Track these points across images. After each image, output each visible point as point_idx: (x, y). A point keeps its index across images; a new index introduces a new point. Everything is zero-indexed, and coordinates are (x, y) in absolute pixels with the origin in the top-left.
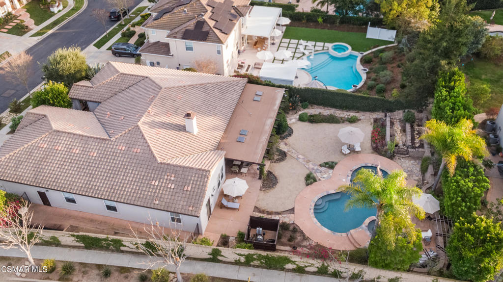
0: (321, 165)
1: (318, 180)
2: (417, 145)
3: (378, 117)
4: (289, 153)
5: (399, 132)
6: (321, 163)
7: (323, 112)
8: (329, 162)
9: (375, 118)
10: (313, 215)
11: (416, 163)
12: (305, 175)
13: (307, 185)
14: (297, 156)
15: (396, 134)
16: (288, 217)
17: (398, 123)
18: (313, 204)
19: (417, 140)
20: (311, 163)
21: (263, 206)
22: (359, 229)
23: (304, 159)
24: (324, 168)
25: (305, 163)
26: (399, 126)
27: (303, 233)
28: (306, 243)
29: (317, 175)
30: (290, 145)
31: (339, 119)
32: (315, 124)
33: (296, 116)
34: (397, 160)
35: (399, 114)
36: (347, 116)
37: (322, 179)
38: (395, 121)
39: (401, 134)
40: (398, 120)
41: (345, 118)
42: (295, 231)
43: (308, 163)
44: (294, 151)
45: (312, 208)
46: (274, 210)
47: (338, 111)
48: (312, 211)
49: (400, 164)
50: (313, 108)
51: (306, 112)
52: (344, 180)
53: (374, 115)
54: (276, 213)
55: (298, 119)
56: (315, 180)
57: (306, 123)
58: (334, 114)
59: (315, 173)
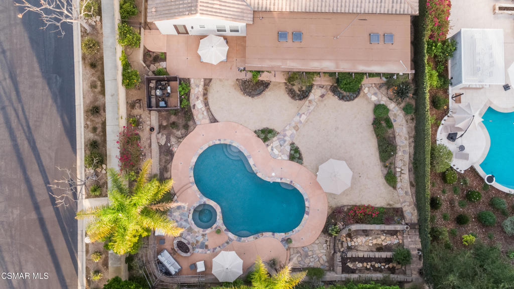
0: (292, 144)
1: (267, 143)
2: (350, 265)
3: (405, 214)
4: (307, 102)
5: (375, 242)
6: (297, 144)
7: (400, 136)
8: (300, 154)
9: (404, 209)
10: (211, 144)
11: (322, 262)
12: (271, 127)
13: (255, 132)
14: (304, 113)
15: (371, 238)
16: (203, 118)
17: (396, 241)
18: (228, 142)
19: (360, 265)
20: (295, 132)
21: (214, 88)
22: (199, 194)
23: (300, 122)
24: (288, 148)
25: (293, 124)
26: (389, 242)
27: (186, 135)
28: (173, 140)
29: (275, 142)
30: (322, 101)
31: (390, 161)
32: (371, 128)
33: (384, 100)
34: (323, 239)
35: (413, 243)
36: (398, 170)
37: (269, 148)
38: (400, 237)
39: (371, 245)
40: (401, 242)
41: (395, 168)
42: (186, 127)
43: (294, 128)
44: (312, 108)
45: (222, 142)
46: (210, 101)
47: (410, 157)
48: (218, 142)
49: (317, 242)
50: (407, 121)
51: (395, 112)
52: (273, 174)
53: (410, 208)
54: (206, 104)
55: (378, 103)
56: (265, 140)
57: (371, 117)
58: (400, 153)
59: (278, 139)
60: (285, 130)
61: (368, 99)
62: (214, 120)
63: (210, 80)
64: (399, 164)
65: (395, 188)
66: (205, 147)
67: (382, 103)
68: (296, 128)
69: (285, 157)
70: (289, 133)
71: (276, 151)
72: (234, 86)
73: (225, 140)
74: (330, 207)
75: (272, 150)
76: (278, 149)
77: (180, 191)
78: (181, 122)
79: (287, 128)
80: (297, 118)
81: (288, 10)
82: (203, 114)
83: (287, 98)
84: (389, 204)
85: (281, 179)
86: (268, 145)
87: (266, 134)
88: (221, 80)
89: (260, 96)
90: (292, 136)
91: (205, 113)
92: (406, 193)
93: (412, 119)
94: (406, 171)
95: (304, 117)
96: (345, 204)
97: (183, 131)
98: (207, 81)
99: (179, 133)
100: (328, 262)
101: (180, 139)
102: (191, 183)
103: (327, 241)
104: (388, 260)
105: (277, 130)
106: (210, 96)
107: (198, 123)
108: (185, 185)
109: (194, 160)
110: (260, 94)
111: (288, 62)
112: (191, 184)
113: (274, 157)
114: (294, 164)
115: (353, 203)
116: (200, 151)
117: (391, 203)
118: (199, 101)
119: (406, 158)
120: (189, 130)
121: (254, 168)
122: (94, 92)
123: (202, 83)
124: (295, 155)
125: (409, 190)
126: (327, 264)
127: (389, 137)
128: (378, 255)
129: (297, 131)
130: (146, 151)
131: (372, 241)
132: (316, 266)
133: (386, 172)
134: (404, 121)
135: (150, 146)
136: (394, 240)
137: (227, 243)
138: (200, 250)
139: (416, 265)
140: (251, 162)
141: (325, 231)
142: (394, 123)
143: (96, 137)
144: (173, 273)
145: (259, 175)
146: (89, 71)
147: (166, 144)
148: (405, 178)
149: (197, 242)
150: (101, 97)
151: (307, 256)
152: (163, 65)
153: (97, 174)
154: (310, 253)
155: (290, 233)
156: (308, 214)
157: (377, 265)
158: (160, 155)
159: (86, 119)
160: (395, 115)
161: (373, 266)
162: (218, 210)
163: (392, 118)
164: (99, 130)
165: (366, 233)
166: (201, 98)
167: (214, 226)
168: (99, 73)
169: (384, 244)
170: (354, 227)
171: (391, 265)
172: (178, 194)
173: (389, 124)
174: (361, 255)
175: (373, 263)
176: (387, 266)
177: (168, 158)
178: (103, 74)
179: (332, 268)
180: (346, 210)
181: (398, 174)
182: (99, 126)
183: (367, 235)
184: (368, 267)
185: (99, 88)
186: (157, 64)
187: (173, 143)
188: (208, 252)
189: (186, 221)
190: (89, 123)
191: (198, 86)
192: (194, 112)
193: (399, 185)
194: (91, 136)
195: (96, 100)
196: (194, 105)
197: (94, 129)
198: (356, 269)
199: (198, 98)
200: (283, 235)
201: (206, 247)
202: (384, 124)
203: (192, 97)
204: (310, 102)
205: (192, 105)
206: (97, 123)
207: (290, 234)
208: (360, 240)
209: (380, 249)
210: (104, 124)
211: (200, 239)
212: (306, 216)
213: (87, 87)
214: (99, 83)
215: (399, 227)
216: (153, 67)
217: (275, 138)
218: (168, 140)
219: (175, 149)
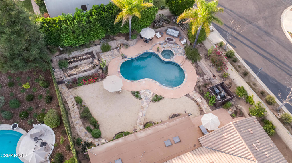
0: (141, 99)
1: (155, 95)
2: (89, 56)
3: (66, 87)
4: (142, 123)
5: (79, 69)
6: (138, 100)
7: (80, 125)
8: (135, 96)
9: (67, 89)
10: (182, 84)
11: (103, 55)
12: (156, 103)
13: (163, 98)
14: (142, 116)
15: (82, 70)
16: (193, 95)
18: (175, 88)
19: (84, 57)
21: (196, 111)
22: (175, 61)
23: (142, 112)
24: (142, 96)
25: (145, 109)
26: (71, 71)
27: (197, 84)
28: (201, 80)
31: (82, 110)
32: (99, 123)
33: (96, 141)
34: (107, 64)
35: (58, 74)
36: (76, 107)
37: (152, 93)
38: (67, 75)
39: (81, 67)
40: (65, 73)
41: (78, 107)
42: (199, 87)
43: (144, 107)
44: (138, 121)
45: (177, 87)
46: (195, 104)
48: (179, 86)
49: (109, 62)
50: (78, 135)
51: (87, 138)
52: (144, 82)
53: (64, 91)
54: (195, 101)
55: (100, 139)
57: (101, 129)
58: (78, 115)
59: (149, 99)
60: (148, 104)
61: (107, 139)
62: (187, 95)
63: (201, 114)
64: (76, 110)
65: (75, 98)
66: (184, 82)
68: (142, 108)
69: (141, 92)
70: (145, 104)
71: (148, 93)
73: (177, 89)
75: (150, 93)
77: (184, 61)
78: (202, 88)
79: (147, 106)
80: (144, 112)
82: (195, 97)
85: (139, 81)
87: (157, 99)
88: (196, 116)
90: (143, 103)
92: (68, 97)
93: (75, 138)
94: (71, 108)
95: (141, 114)
96: (100, 82)
97: (199, 85)
99: (201, 84)
101: (199, 82)
105: (152, 103)
106: (197, 106)
107: (195, 92)
108: (184, 63)
109: (186, 75)
111: (166, 127)
112: (181, 64)
113: (147, 90)
114: (135, 90)
115: (96, 83)
116: (185, 79)
117: (75, 90)
118: (200, 102)
119: (72, 115)
120: (196, 87)
121: (155, 81)
122: (252, 82)
123: (204, 111)
124: (137, 95)
125: (66, 99)
126: (100, 55)
127: (86, 122)
128: (76, 64)
129: (141, 106)
130: (211, 68)
132: (106, 53)
133: (83, 104)
134: (80, 134)
135: (210, 71)
136: (69, 73)
137: (152, 48)
138: (162, 42)
140: (158, 84)
141: (107, 67)
142: (86, 131)
143: (237, 64)
144: (169, 29)
145: (151, 79)
146: (261, 90)
147: (204, 77)
148: (71, 103)
149: (165, 45)
150: (248, 81)
151: (112, 55)
152: (230, 112)
153: (225, 50)
154: (110, 57)
155: (124, 61)
156: (118, 72)
157: (75, 59)
158: (203, 72)
159: (246, 69)
160: (86, 136)
161: (77, 58)
162: (163, 58)
163: (88, 133)
164: (237, 68)
165: (85, 71)
166: (200, 104)
167: (161, 52)
168: (257, 91)
169: (74, 70)
170: (93, 71)
172: (185, 59)
173: (89, 129)
174: (85, 60)
177: (199, 72)
180: (99, 79)
181: (75, 105)
182: (239, 69)
184: (80, 57)
185: (251, 84)
186: (233, 111)
188: (158, 42)
189: (175, 50)
190: (244, 69)
191: (206, 109)
192: (200, 96)
193: (73, 99)
194: (239, 64)
195: (249, 79)
196: (201, 99)
197: (239, 67)
198: (85, 55)
199: (202, 103)
200: (127, 60)
201: (160, 44)
202: (92, 127)
203: (205, 102)
205: (203, 98)
206: (241, 70)
208: (87, 67)
209: (76, 67)
210: (237, 71)
211: (164, 46)
212: (119, 70)
213: (257, 83)
214: (253, 87)
216: (234, 108)
217: (151, 98)
218: (204, 79)
219: (198, 76)
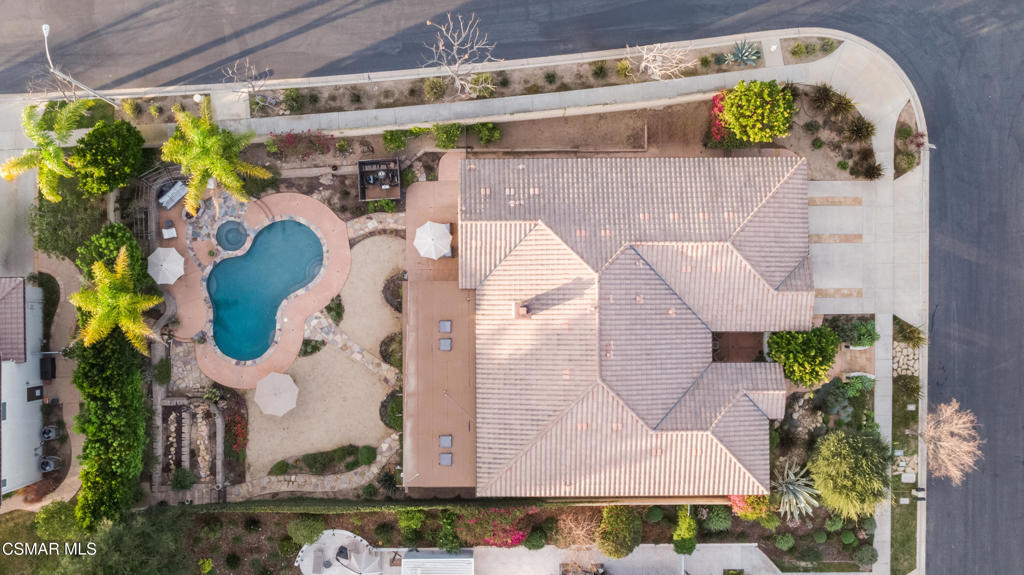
0: (323, 343)
1: (325, 310)
2: (173, 416)
3: (237, 487)
4: (378, 361)
5: (202, 447)
6: (324, 349)
7: (336, 481)
8: (311, 353)
9: (244, 485)
10: (322, 242)
11: (178, 382)
12: (346, 315)
13: (339, 296)
14: (363, 357)
15: (207, 442)
16: (355, 231)
17: (202, 474)
18: (325, 262)
19: (173, 428)
20: (340, 346)
21: (395, 243)
22: (258, 228)
23: (353, 353)
24: (318, 338)
25: (349, 344)
26: (201, 465)
27: (333, 210)
28: (327, 194)
29: (326, 321)
30: (380, 380)
31: (305, 467)
32: (346, 443)
33: (381, 460)
34: (206, 383)
35: (200, 495)
36: (293, 478)
37: (318, 314)
38: (208, 479)
39: (198, 443)
40: (202, 480)
41: (296, 474)
42: (343, 209)
43: (345, 345)
44: (370, 367)
45: (325, 255)
46: (376, 238)
47: (310, 493)
48: (325, 249)
49: (203, 376)
50: (355, 489)
51: (367, 474)
52: (286, 320)
53: (246, 492)
54: (372, 234)
55: (379, 451)
56: (329, 309)
57: (360, 443)
58: (314, 479)
59: (330, 325)
60: (342, 333)
61: (383, 439)
62: (352, 243)
63: (404, 238)
64: (301, 479)
65: (270, 473)
66: (319, 234)
67: (379, 458)
68: (344, 348)
69: (307, 335)
70: (338, 338)
71: (314, 322)
72: (398, 268)
73: (328, 258)
74: (245, 392)
75: (316, 318)
76: (317, 325)
77: (262, 205)
78: (350, 203)
79: (345, 337)
80: (356, 348)
81: (477, 332)
82: (361, 229)
83: (383, 335)
84: (249, 466)
85: (280, 330)
86: (322, 312)
87: (336, 309)
88: (404, 250)
89: (384, 301)
90: (335, 342)
91: (362, 232)
92: (264, 488)
93: (358, 496)
94: (291, 488)
95: (358, 357)
96: (250, 411)
97: (338, 206)
98: (402, 234)
99: (336, 200)
100: (179, 390)
101: (329, 202)
102: (274, 218)
103: (204, 388)
104: (178, 463)
105: (342, 324)
106: (383, 237)
107: (349, 223)
108: (270, 210)
109: (302, 221)
110: (387, 301)
111: (414, 334)
112: (271, 217)
113: (307, 320)
114: (298, 346)
115: (251, 420)
116: (313, 228)
117: (252, 468)
118: (376, 224)
119: (308, 488)
120: (340, 214)
121: (292, 295)
122: (379, 95)
123: (400, 227)
124: (310, 347)
125: (268, 492)
126: (175, 388)
127: (335, 466)
128: (186, 451)
129: (341, 348)
130: (309, 161)
131: (202, 444)
132: (172, 374)
133: (291, 462)
134: (355, 486)
135: (316, 166)
136: (204, 472)
137: (200, 265)
138: (190, 232)
139: (172, 497)
140: (301, 292)
141: (216, 385)
142: (352, 472)
143: (323, 100)
144: (161, 201)
145: (284, 302)
146: (406, 89)
147: (322, 185)
148: (282, 485)
149: (201, 228)
150: (374, 104)
151: (185, 363)
152: (422, 177)
153: (278, 104)
154: (188, 367)
155: (213, 343)
156: (237, 364)
157: (172, 449)
158: (308, 178)
159: (345, 87)
160: (363, 474)
161: (171, 445)
162: (240, 253)
163: (359, 470)
164: (333, 104)
165: (212, 436)
166: (380, 227)
167: (220, 248)
168: (404, 100)
169: (200, 459)
170: (219, 422)
171: (173, 467)
172: (259, 202)
173: (351, 467)
174: (185, 429)
175: (175, 445)
176: (172, 462)
177: (304, 188)
178: (404, 105)
179: (170, 394)
180: (242, 411)
181: (287, 477)
182: (338, 103)
183: (210, 438)
184: (171, 439)
185: (385, 101)
186: (422, 169)
187: (323, 193)
188: (188, 242)
189: (226, 213)
190: (341, 91)
191: (396, 222)
192: (363, 218)
193: (273, 478)
194: (326, 95)
195: (370, 98)
196: (371, 218)
197: (333, 98)
198: (167, 424)
199: (381, 222)
200: (211, 333)
201: (195, 239)
202: (350, 459)
203: (382, 216)
204: (379, 365)
205: (371, 215)
206: (341, 101)
207: (211, 342)
208: (203, 429)
209: (193, 454)
210: (340, 109)
211: (204, 231)
212: (234, 361)
213: (386, 86)
214: (391, 101)
215: (219, 477)
216: (418, 165)
217: (330, 321)
218: (327, 187)
219: (315, 196)
